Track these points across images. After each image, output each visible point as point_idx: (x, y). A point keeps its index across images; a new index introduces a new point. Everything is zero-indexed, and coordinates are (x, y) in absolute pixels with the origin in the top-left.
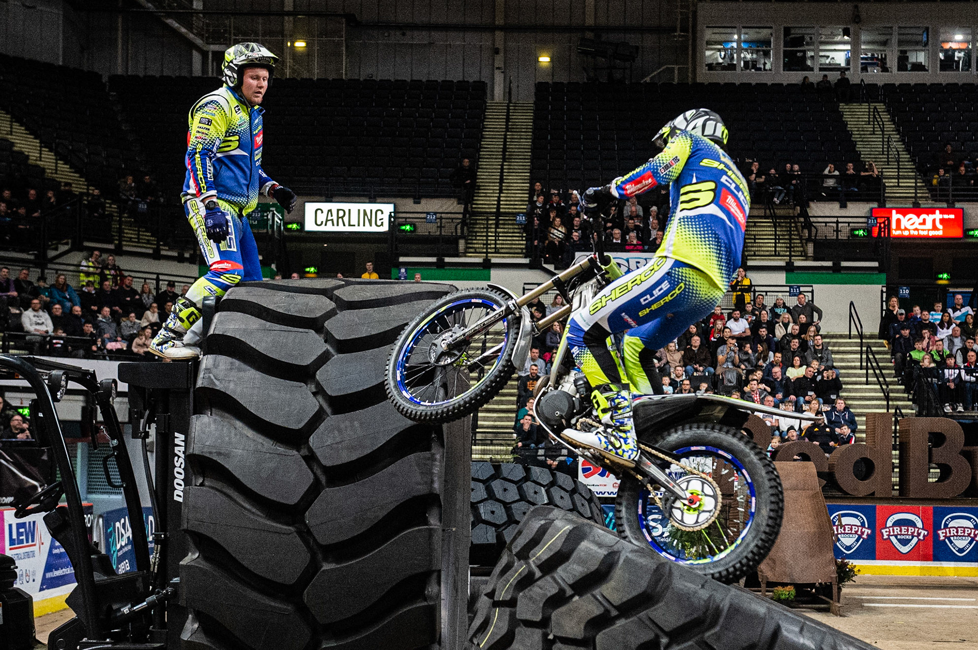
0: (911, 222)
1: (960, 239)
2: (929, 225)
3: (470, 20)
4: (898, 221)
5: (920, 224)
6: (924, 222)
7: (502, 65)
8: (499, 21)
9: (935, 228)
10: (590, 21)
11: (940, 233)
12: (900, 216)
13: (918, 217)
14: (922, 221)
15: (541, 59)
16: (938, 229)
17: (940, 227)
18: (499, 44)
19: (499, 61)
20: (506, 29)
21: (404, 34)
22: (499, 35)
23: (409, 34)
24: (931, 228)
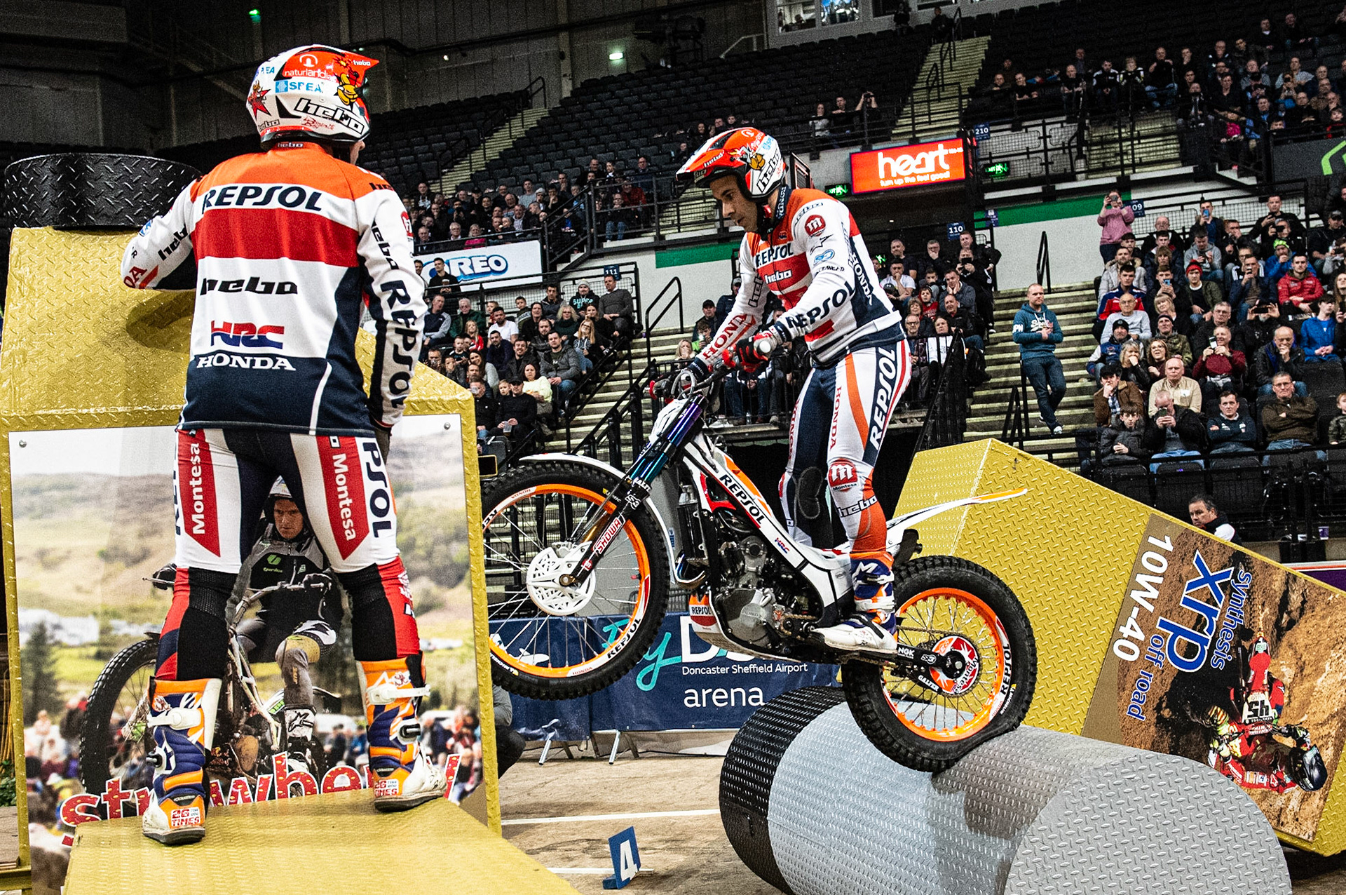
0: (905, 165)
2: (930, 167)
3: (532, 26)
4: (887, 166)
5: (918, 167)
6: (923, 165)
7: (569, 72)
8: (563, 20)
9: (939, 169)
11: (946, 176)
12: (889, 160)
13: (915, 157)
14: (920, 163)
15: (612, 57)
16: (944, 171)
17: (946, 167)
18: (565, 49)
19: (565, 65)
20: (571, 28)
21: (464, 55)
22: (564, 36)
23: (470, 53)
24: (933, 170)
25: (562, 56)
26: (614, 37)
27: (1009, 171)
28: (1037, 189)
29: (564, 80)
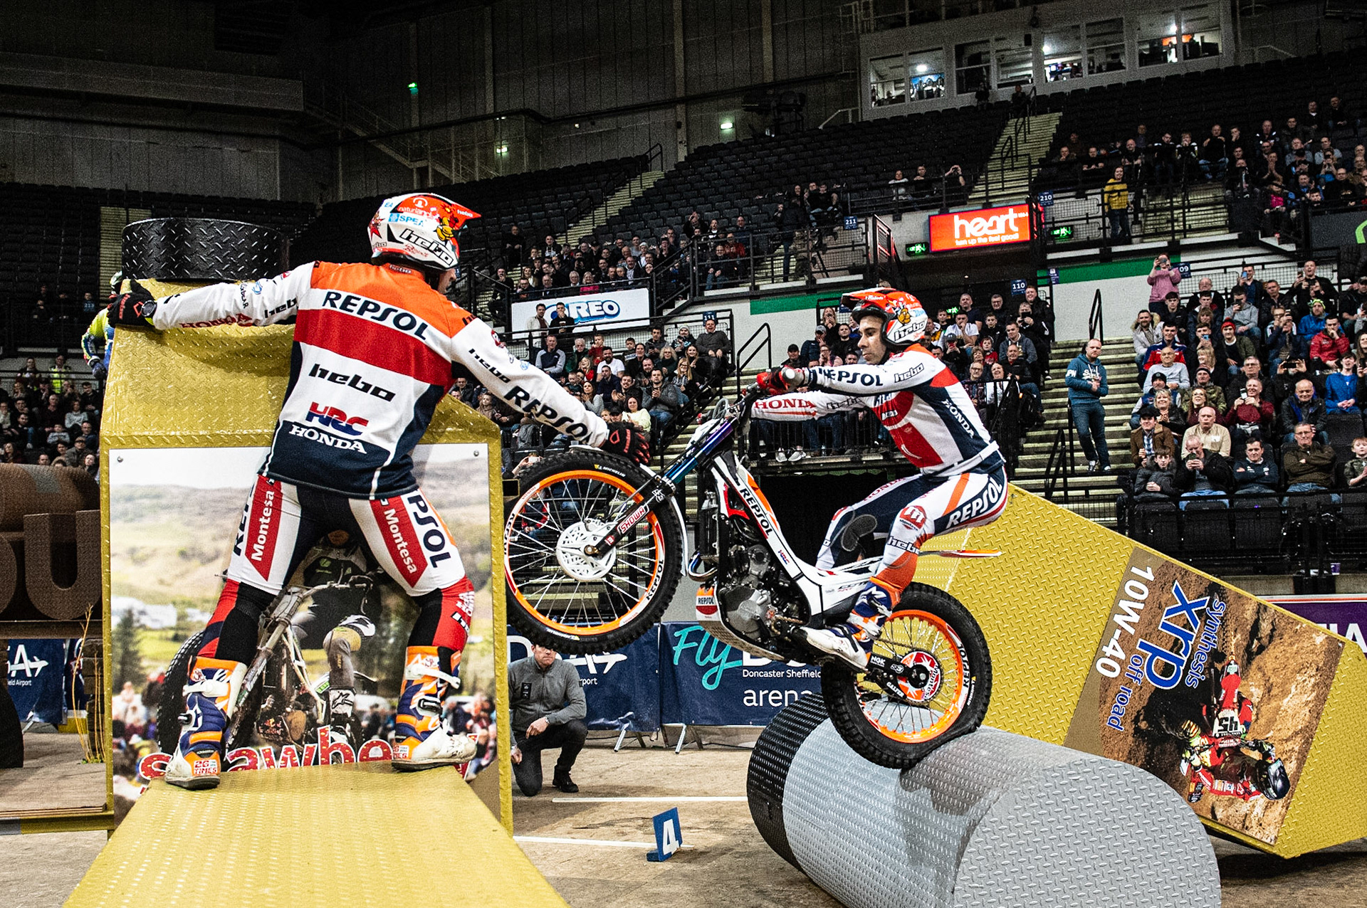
0: (978, 227)
2: (1001, 228)
3: (654, 99)
4: (962, 228)
5: (990, 228)
6: (994, 227)
7: (685, 139)
8: (680, 93)
9: (1008, 231)
10: (769, 79)
11: (1015, 237)
12: (964, 222)
14: (992, 225)
15: (723, 126)
16: (1013, 233)
17: (1015, 229)
18: (682, 119)
19: (681, 135)
20: (687, 100)
21: (593, 124)
22: (680, 109)
23: (598, 122)
24: (1003, 232)
25: (679, 125)
26: (726, 108)
27: (1072, 233)
28: (1096, 251)
29: (680, 146)
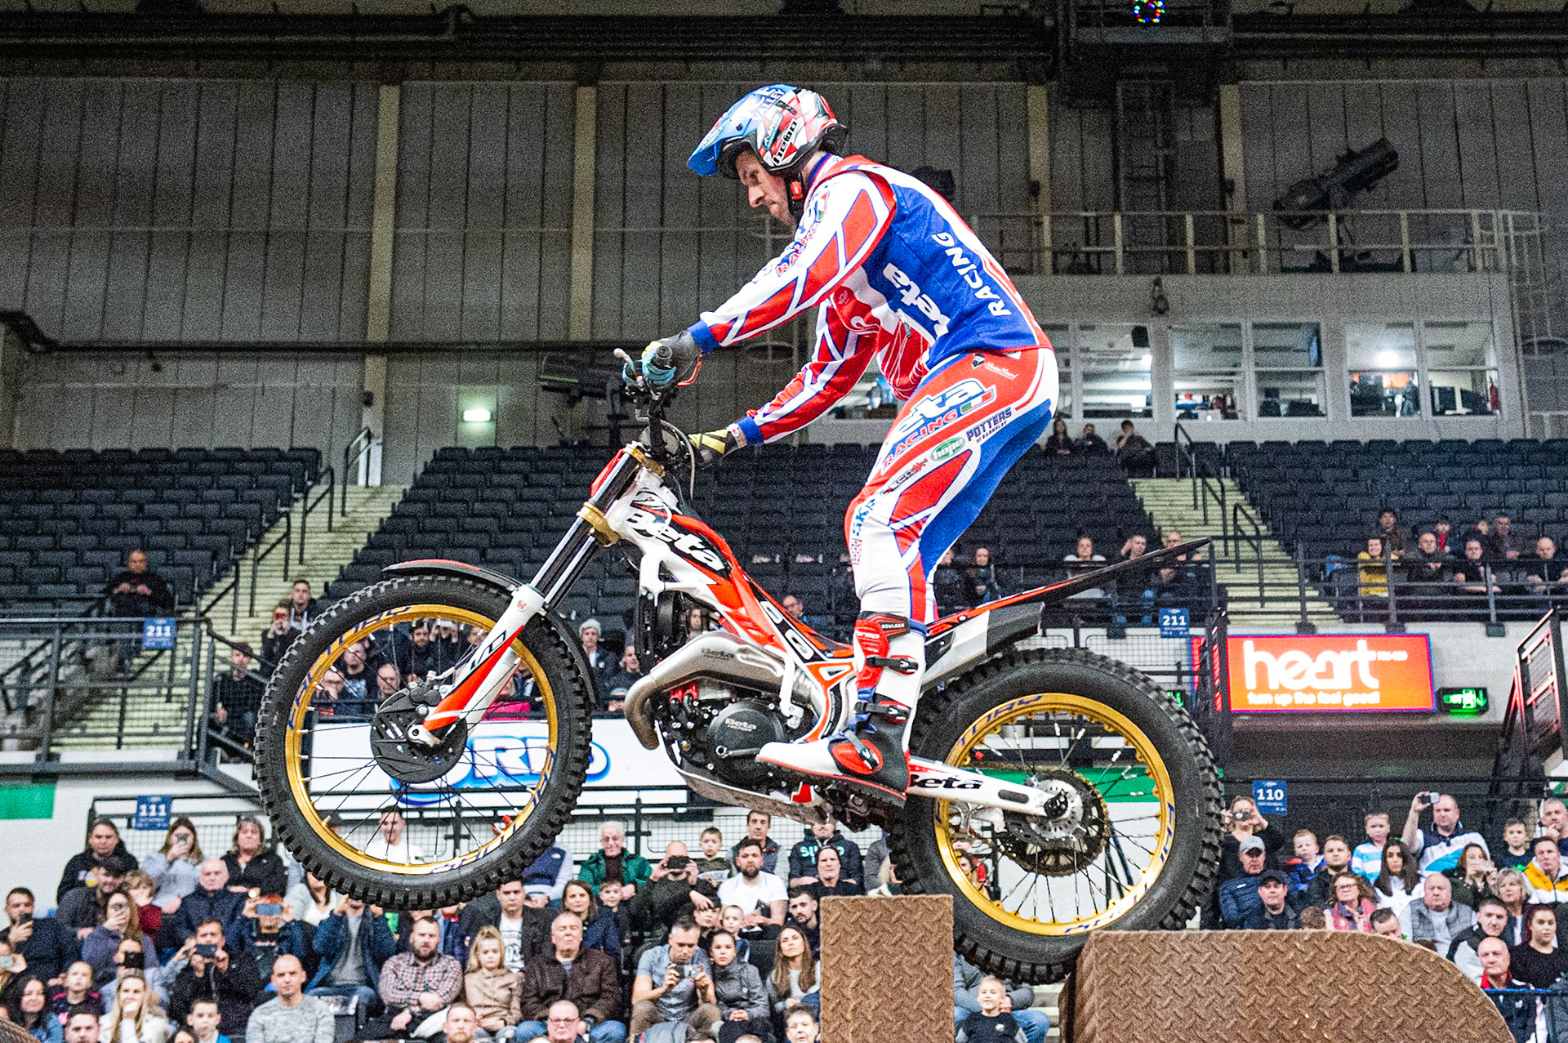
0: (1296, 670)
1: (1425, 714)
2: (1343, 679)
4: (1261, 668)
5: (1319, 675)
6: (1328, 673)
8: (377, 334)
9: (1358, 687)
10: (580, 334)
11: (1372, 700)
12: (1265, 656)
13: (1314, 657)
14: (1323, 669)
16: (1369, 691)
17: (1372, 682)
19: (373, 420)
20: (392, 351)
21: (157, 369)
24: (1348, 685)
25: (367, 399)
27: (1487, 706)
